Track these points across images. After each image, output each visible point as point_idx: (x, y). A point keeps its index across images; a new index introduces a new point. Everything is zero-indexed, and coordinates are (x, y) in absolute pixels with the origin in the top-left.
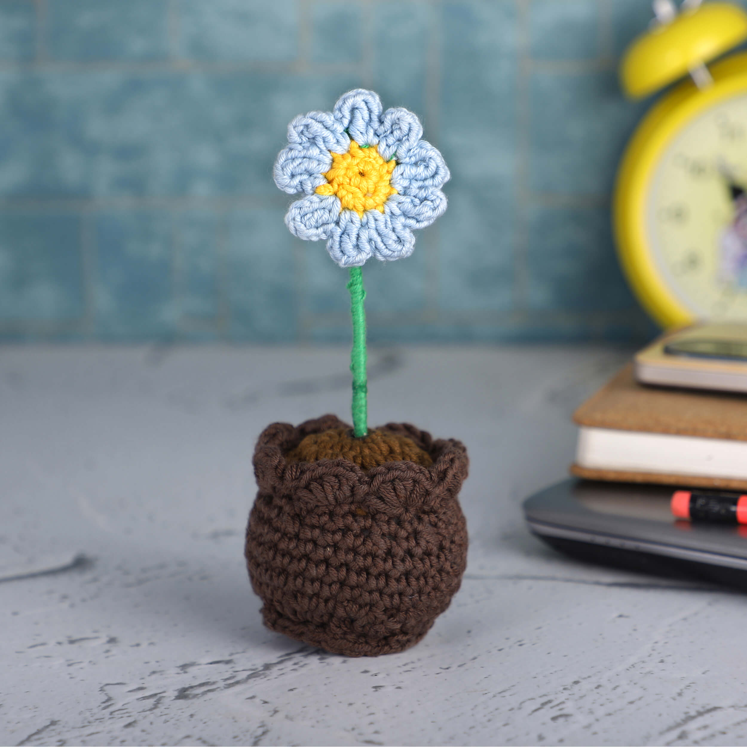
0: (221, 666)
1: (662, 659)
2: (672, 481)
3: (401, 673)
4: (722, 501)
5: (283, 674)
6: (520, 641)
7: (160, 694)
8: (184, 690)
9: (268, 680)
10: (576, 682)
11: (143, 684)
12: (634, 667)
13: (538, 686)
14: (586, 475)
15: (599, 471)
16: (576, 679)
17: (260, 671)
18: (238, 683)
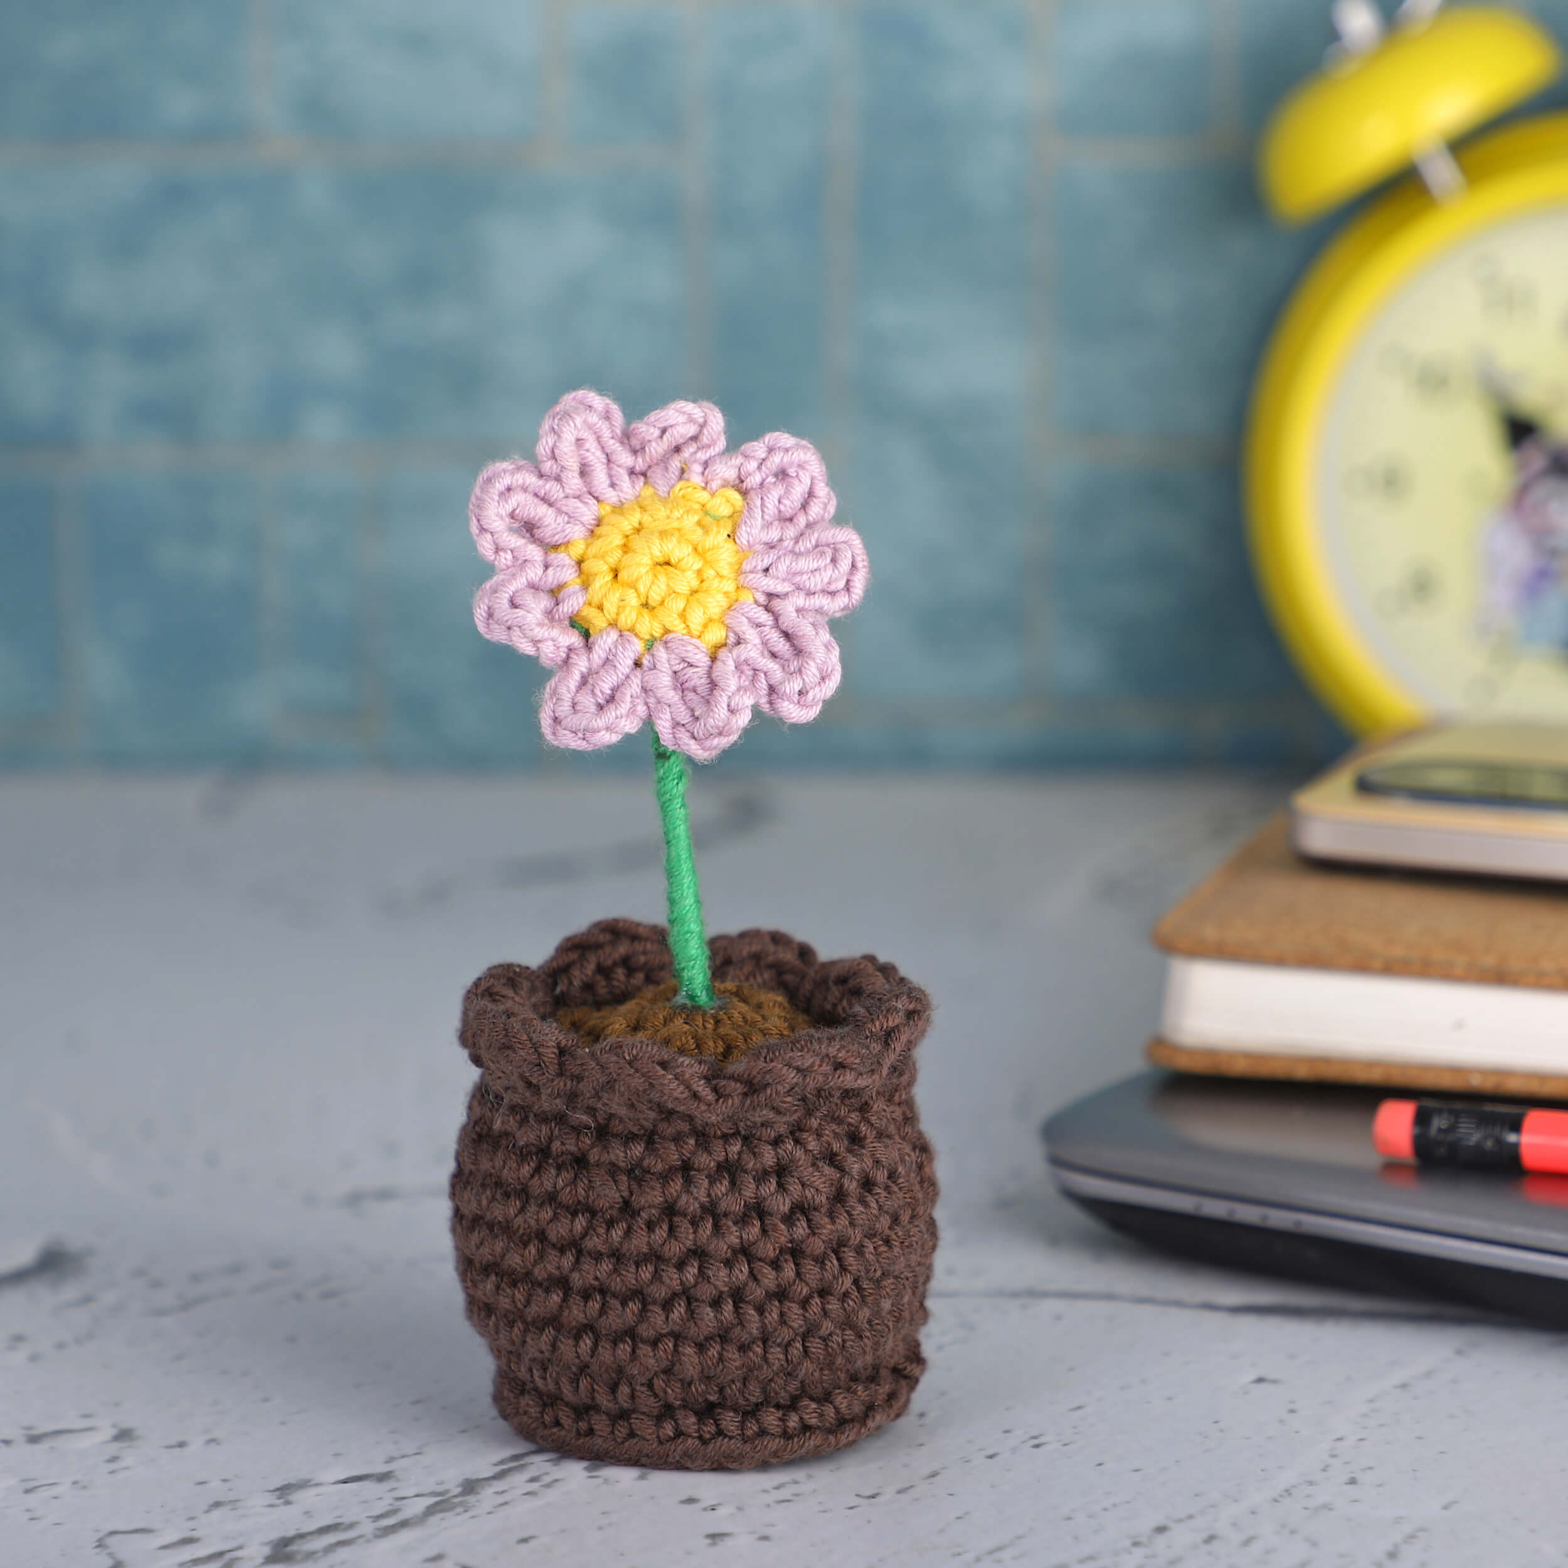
0: (369, 1488)
1: (1353, 1475)
2: (1375, 1076)
3: (769, 1506)
4: (1485, 1120)
5: (506, 1503)
6: (1035, 1438)
7: (232, 1553)
8: (286, 1542)
9: (473, 1517)
10: (1161, 1530)
11: (194, 1530)
12: (1290, 1494)
13: (1076, 1538)
14: (1183, 1063)
15: (1212, 1053)
16: (1160, 1520)
17: (455, 1496)
18: (404, 1524)
